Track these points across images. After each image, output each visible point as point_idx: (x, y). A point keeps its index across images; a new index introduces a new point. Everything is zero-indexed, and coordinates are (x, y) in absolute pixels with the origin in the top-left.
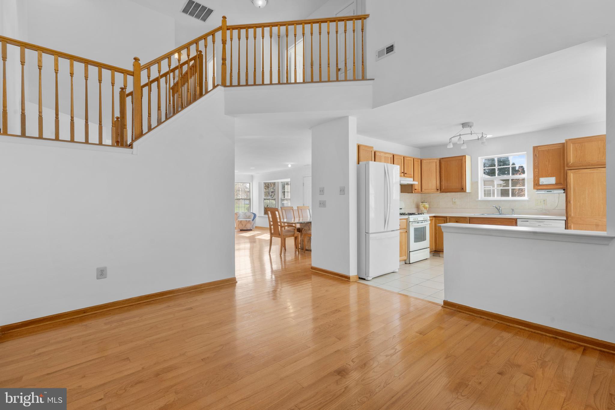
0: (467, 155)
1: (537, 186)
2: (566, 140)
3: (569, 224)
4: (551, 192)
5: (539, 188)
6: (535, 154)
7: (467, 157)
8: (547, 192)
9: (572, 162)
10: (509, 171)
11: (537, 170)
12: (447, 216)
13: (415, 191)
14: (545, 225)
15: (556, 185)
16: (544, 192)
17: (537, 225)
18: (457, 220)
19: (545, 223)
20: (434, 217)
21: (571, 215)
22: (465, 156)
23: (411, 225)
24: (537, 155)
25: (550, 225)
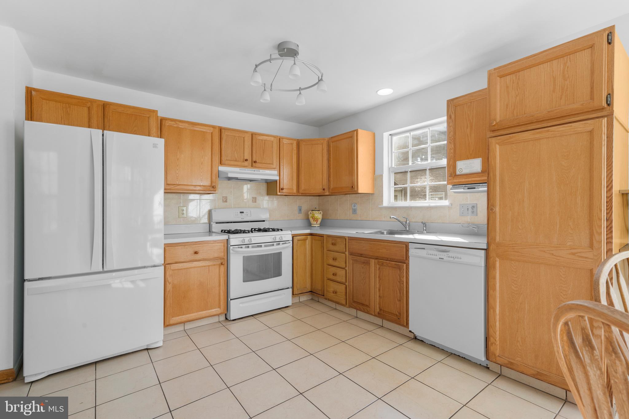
0: (361, 129)
1: (452, 178)
2: (490, 71)
3: (491, 259)
4: (474, 188)
5: (455, 181)
6: (449, 113)
7: (360, 132)
8: (468, 188)
9: (498, 120)
10: (426, 153)
11: (453, 146)
12: (324, 234)
13: (281, 191)
14: (450, 259)
15: (482, 174)
16: (463, 190)
17: (438, 257)
18: (333, 242)
19: (450, 254)
20: (311, 234)
21: (495, 240)
22: (357, 131)
23: (231, 251)
24: (453, 117)
25: (458, 258)
